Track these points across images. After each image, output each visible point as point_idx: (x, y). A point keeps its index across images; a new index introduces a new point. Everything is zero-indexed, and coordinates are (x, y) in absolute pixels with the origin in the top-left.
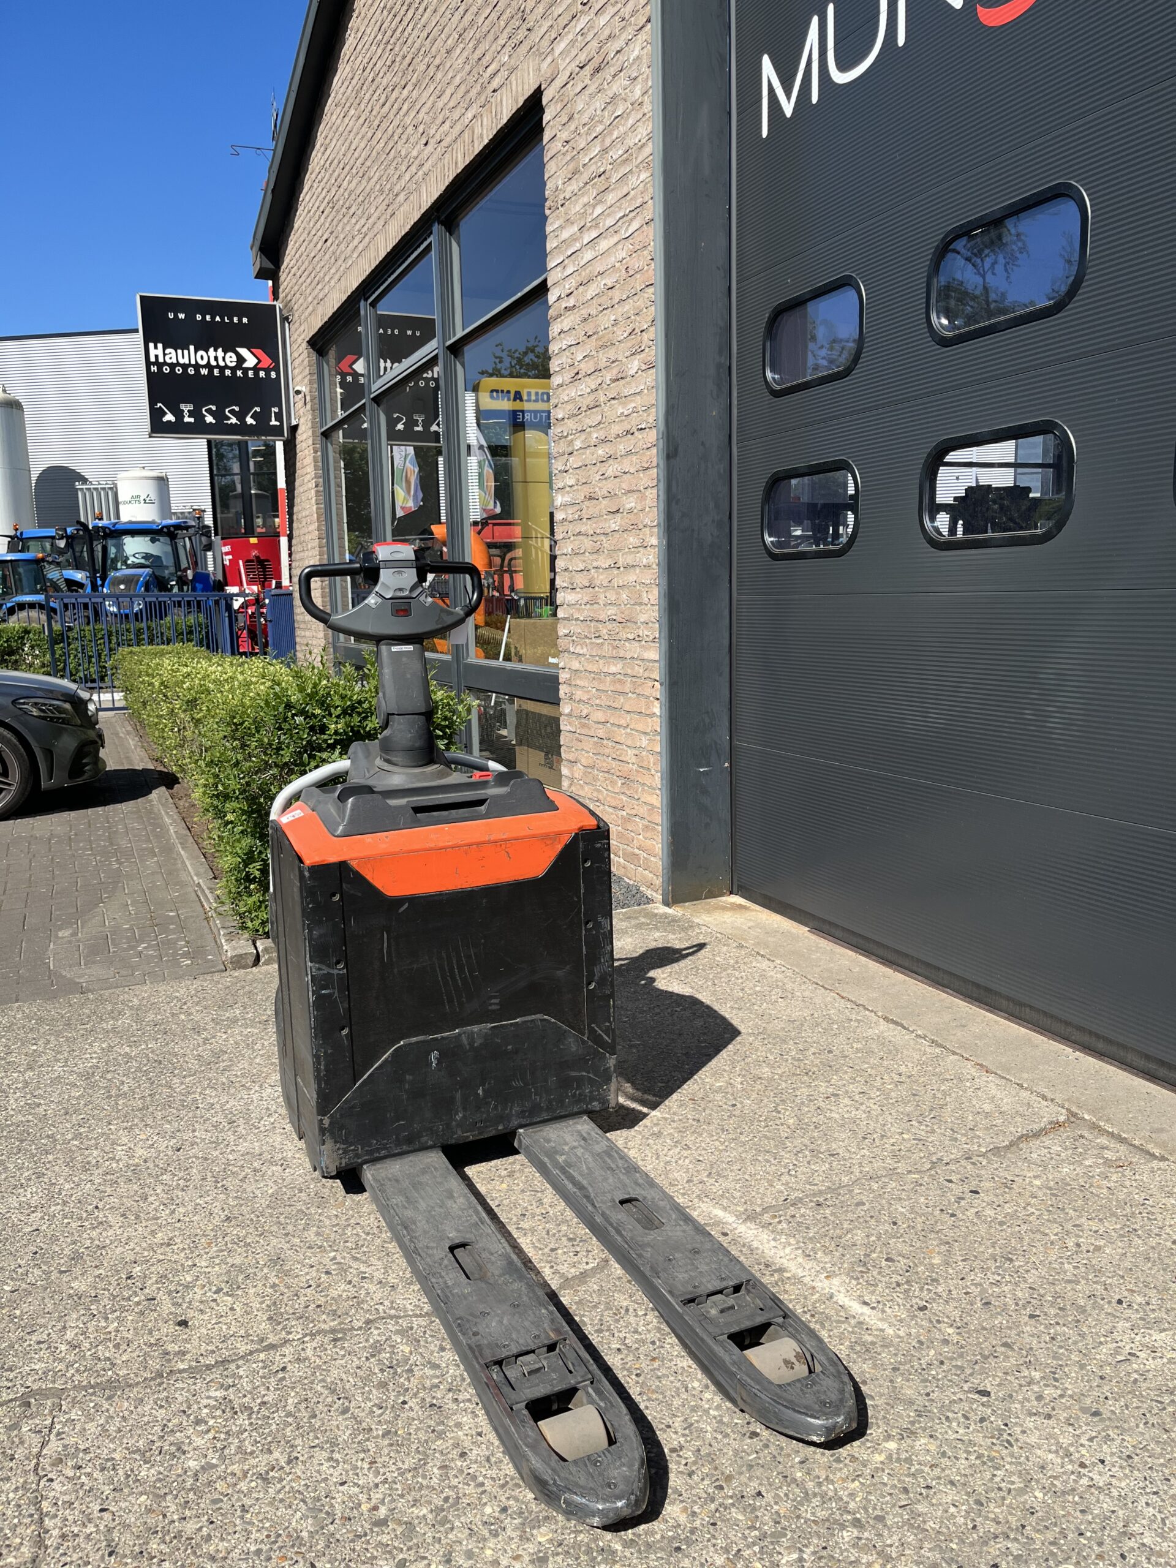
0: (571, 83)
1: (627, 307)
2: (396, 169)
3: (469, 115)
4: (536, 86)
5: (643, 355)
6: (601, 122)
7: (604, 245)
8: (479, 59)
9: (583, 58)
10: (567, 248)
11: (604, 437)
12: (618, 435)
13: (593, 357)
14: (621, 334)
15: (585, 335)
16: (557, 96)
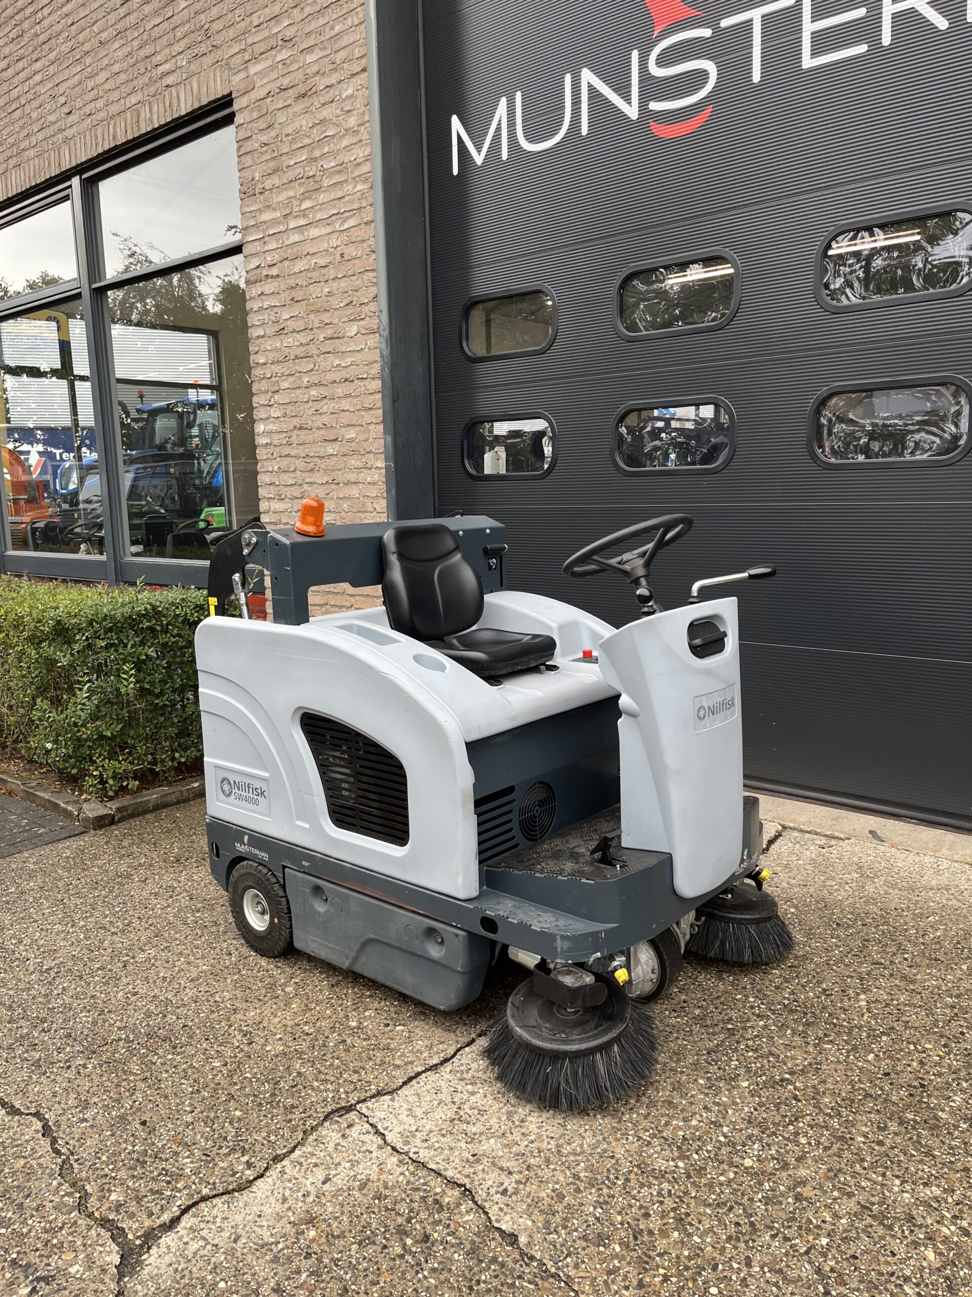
0: (270, 99)
1: (343, 284)
2: (22, 128)
3: (133, 99)
4: (226, 93)
5: (362, 323)
6: (309, 137)
7: (315, 232)
8: (147, 57)
9: (285, 82)
10: (268, 228)
11: (317, 382)
12: (335, 382)
13: (302, 318)
14: (335, 302)
15: (292, 299)
16: (252, 106)
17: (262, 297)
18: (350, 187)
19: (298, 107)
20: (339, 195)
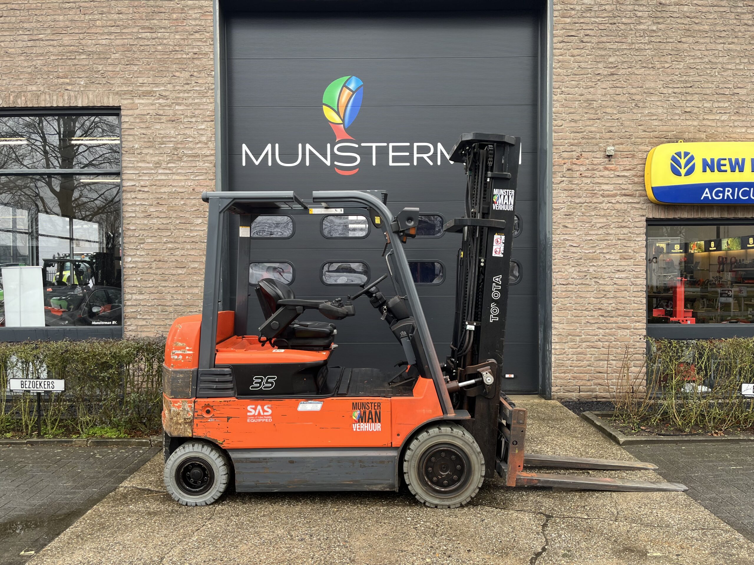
4: (116, 105)
6: (175, 138)
7: (176, 177)
8: (49, 71)
9: (161, 112)
10: (144, 170)
11: (173, 241)
12: (186, 242)
13: (164, 212)
14: (188, 209)
15: (158, 203)
16: (135, 116)
17: (136, 199)
18: (201, 164)
19: (169, 125)
20: (194, 165)
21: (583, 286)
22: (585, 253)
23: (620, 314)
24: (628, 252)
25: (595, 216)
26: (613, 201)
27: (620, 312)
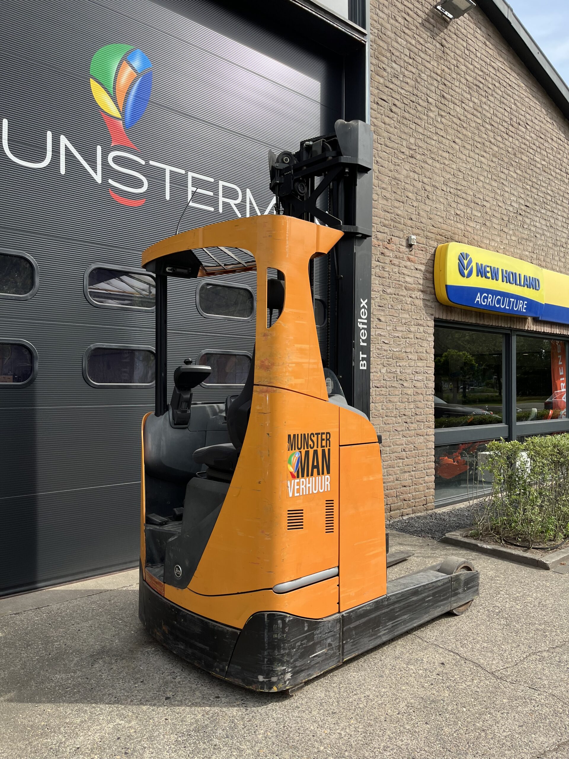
21: (392, 389)
22: (394, 351)
23: (418, 419)
24: (423, 353)
25: (401, 311)
26: (413, 296)
27: (418, 418)
